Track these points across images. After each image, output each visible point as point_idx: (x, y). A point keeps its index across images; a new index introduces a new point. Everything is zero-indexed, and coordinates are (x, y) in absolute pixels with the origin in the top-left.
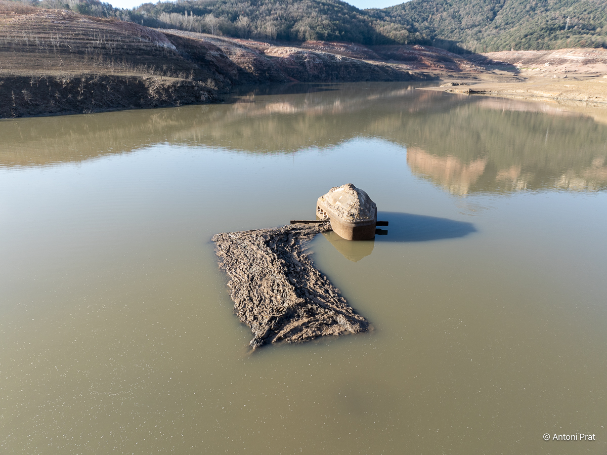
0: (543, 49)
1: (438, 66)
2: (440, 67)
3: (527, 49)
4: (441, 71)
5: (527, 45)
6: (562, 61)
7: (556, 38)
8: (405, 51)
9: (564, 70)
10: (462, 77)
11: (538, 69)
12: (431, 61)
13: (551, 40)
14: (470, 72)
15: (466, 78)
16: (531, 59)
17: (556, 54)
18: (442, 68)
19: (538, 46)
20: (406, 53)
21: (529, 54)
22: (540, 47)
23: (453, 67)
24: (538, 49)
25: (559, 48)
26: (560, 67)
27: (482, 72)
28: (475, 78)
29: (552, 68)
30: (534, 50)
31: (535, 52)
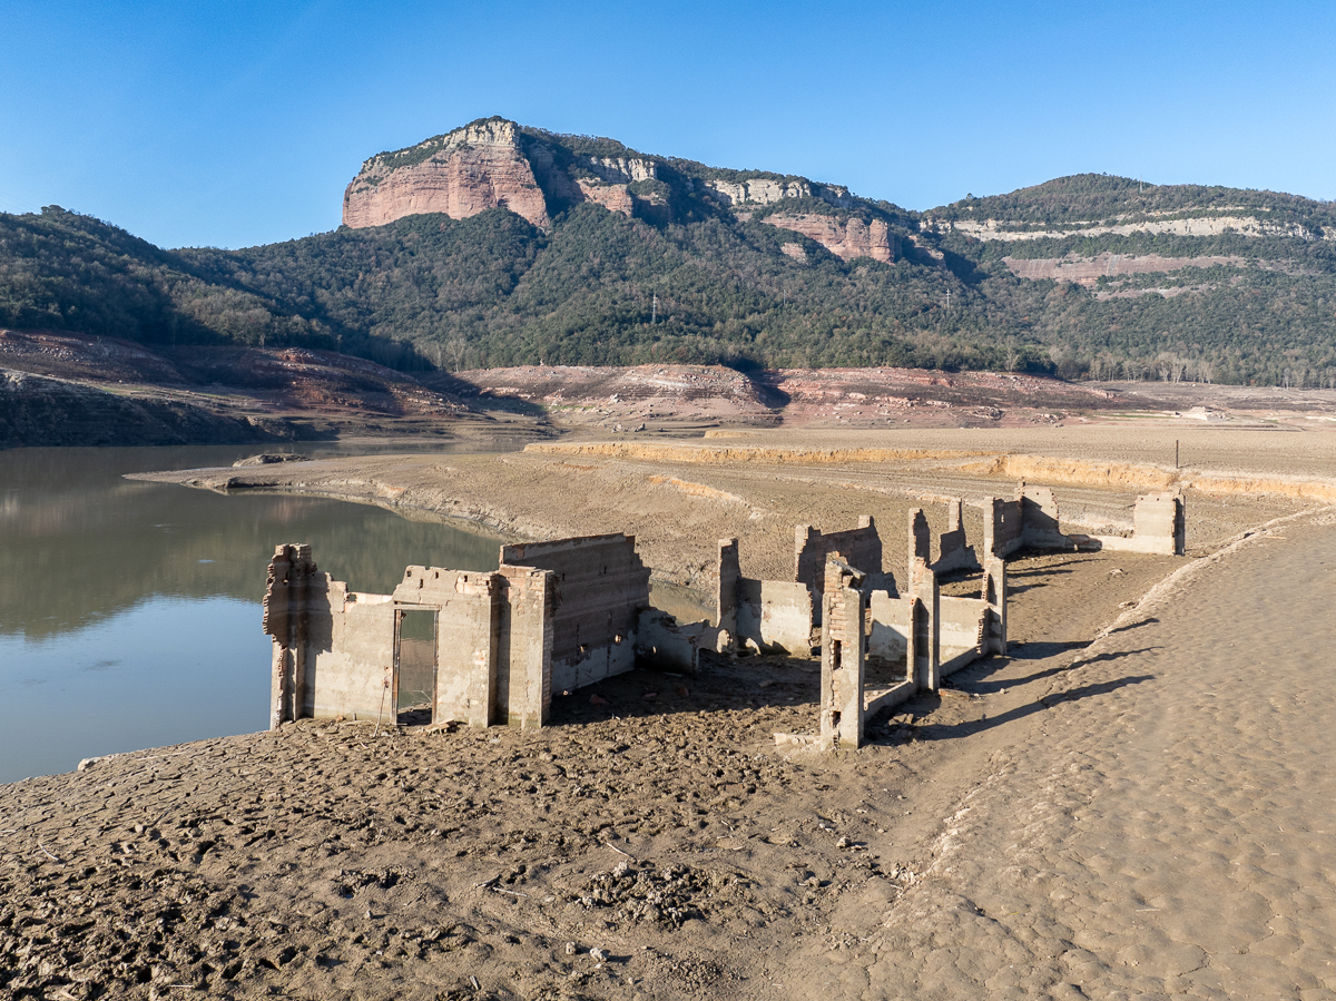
0: (608, 365)
1: (344, 402)
2: (351, 405)
3: (574, 362)
4: (353, 414)
5: (572, 354)
6: (645, 392)
7: (633, 340)
8: (257, 362)
9: (648, 412)
10: (403, 431)
11: (594, 410)
12: (328, 388)
13: (622, 344)
14: (431, 418)
15: (415, 432)
16: (583, 386)
17: (633, 376)
18: (356, 406)
19: (597, 357)
20: (260, 367)
21: (578, 373)
22: (601, 358)
23: (384, 405)
24: (597, 361)
25: (640, 362)
26: (640, 404)
27: (459, 416)
28: (440, 432)
29: (623, 407)
30: (588, 365)
31: (591, 369)
